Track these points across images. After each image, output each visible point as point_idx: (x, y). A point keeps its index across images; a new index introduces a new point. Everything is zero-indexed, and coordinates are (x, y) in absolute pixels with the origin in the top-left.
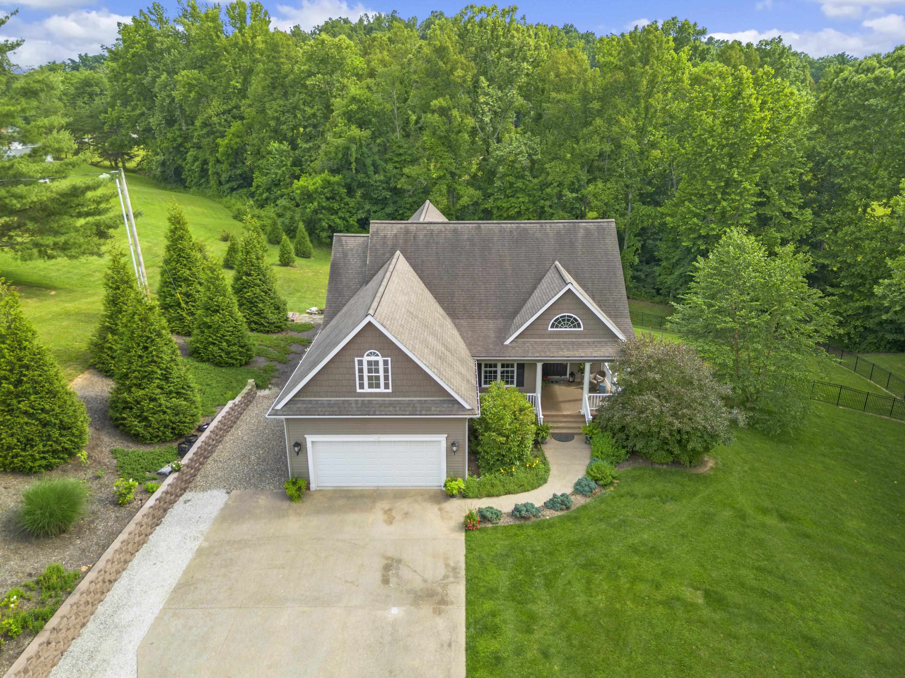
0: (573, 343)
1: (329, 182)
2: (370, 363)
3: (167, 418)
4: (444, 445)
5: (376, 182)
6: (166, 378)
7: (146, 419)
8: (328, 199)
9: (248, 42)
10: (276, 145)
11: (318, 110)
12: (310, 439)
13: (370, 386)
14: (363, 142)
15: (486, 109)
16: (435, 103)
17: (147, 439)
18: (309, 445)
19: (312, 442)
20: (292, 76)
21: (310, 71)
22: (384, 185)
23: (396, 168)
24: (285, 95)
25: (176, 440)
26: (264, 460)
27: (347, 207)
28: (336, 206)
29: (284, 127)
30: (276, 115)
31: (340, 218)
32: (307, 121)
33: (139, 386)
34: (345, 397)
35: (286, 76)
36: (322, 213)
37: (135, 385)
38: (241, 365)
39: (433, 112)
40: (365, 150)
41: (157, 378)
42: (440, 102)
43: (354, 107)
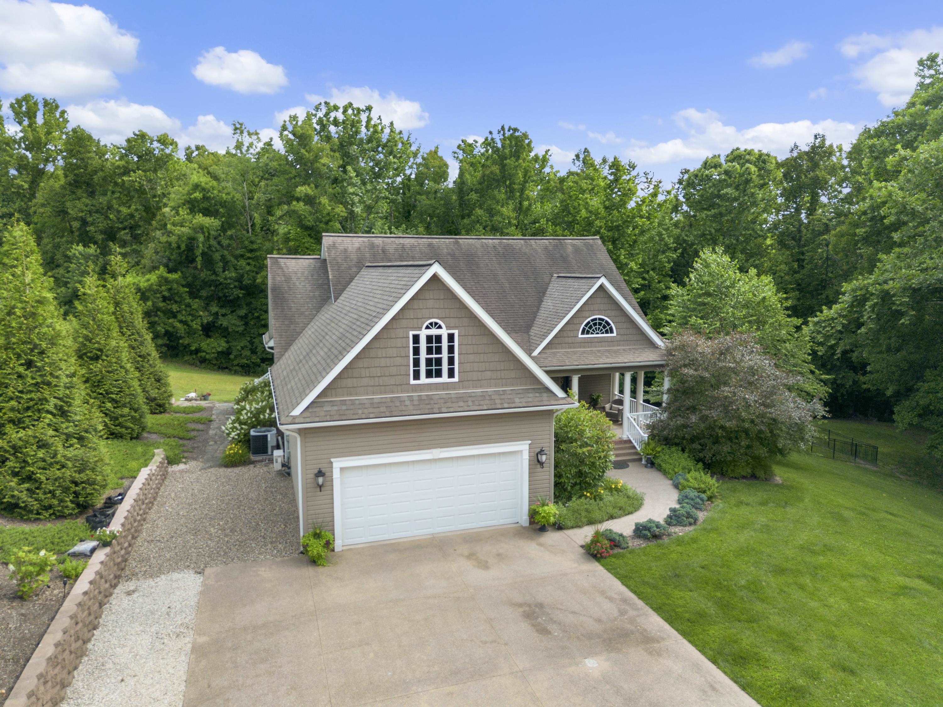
0: (608, 351)
1: (166, 280)
2: (429, 339)
3: (68, 473)
4: (526, 456)
5: (225, 279)
6: (63, 413)
7: (29, 478)
8: (165, 299)
9: (40, 138)
10: (80, 248)
11: (136, 210)
12: (338, 464)
13: (429, 374)
14: (212, 233)
15: (356, 199)
16: (302, 190)
17: (31, 512)
18: (336, 474)
19: (342, 469)
20: (101, 174)
21: (127, 168)
22: (236, 284)
23: (249, 264)
24: (92, 194)
25: (81, 513)
26: (233, 531)
27: (188, 309)
28: (175, 307)
29: (92, 228)
30: (80, 215)
31: (181, 322)
32: (122, 223)
33: (17, 423)
34: (393, 392)
35: (96, 172)
36: (156, 315)
37: (12, 421)
38: (131, 439)
39: (298, 200)
40: (213, 242)
41: (48, 412)
42: (306, 190)
43: (198, 195)
